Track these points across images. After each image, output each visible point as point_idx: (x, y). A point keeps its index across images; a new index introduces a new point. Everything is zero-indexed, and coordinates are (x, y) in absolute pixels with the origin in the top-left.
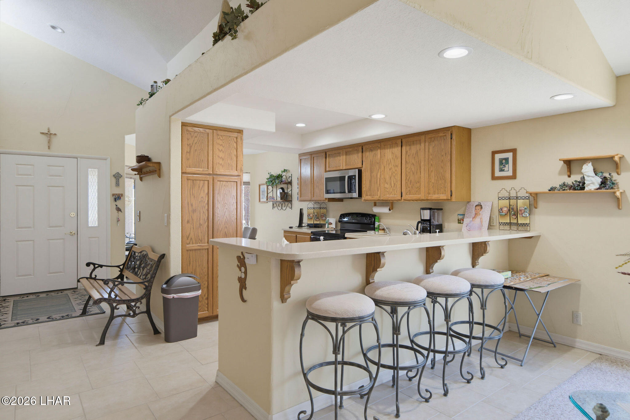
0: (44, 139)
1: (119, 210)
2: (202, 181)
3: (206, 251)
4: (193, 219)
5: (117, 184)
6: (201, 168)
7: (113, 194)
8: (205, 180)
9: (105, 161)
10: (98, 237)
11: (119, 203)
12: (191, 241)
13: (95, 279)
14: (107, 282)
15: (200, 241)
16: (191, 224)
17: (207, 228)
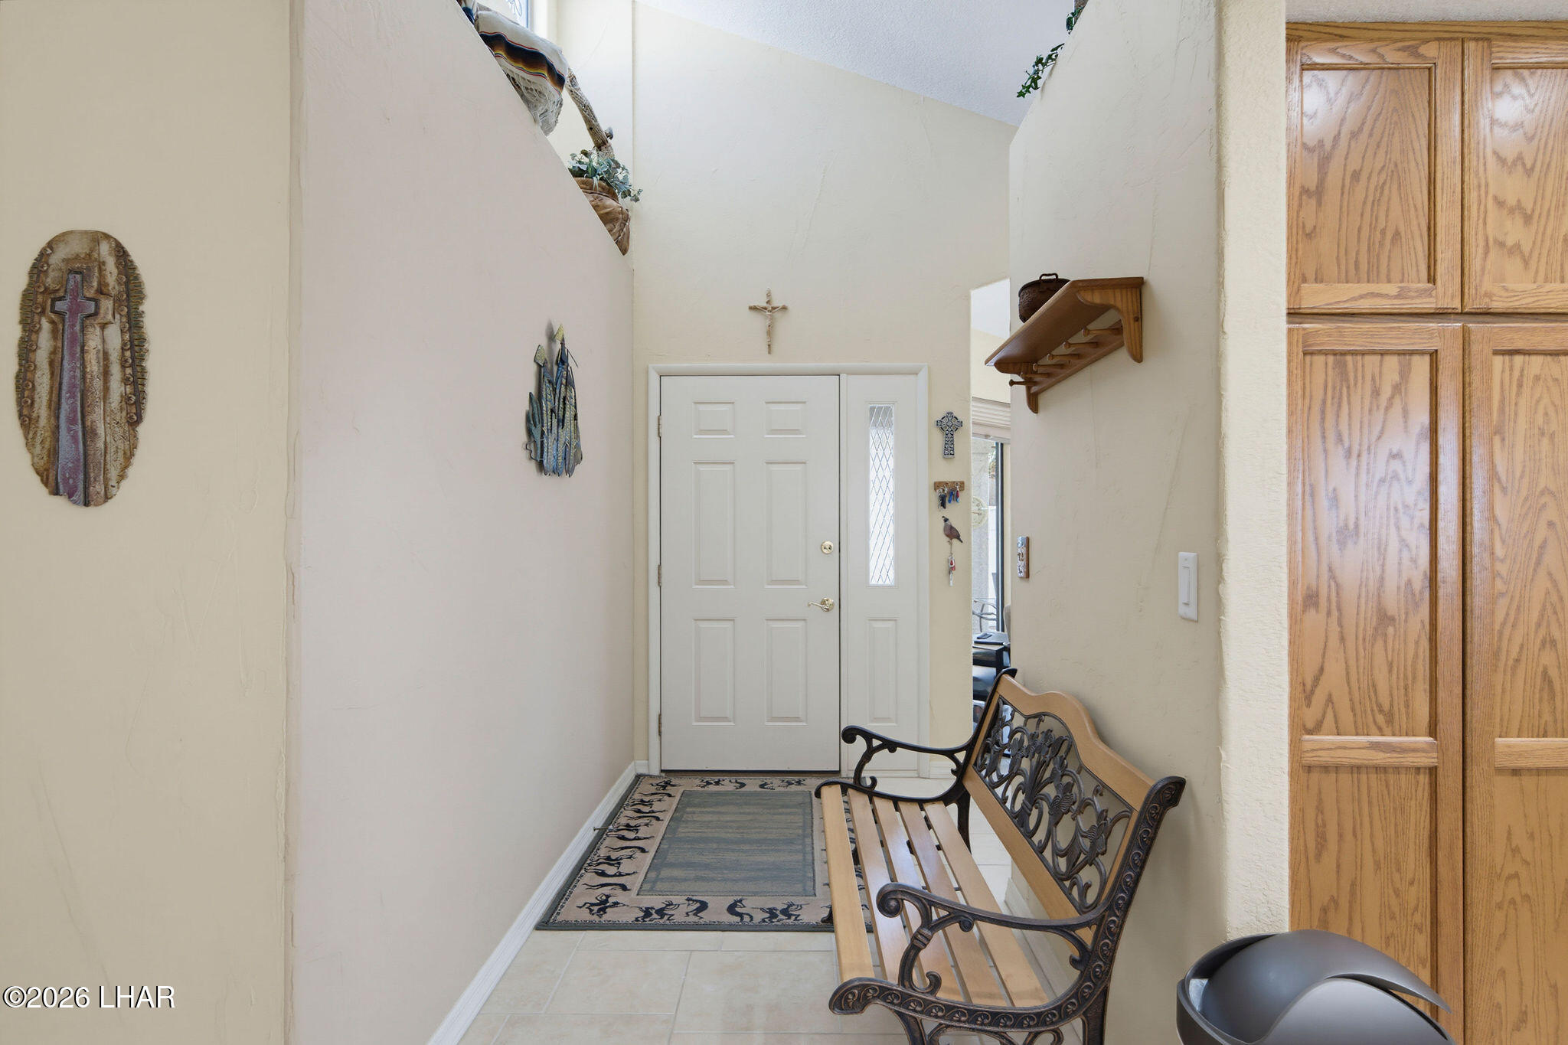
0: (759, 322)
1: (952, 533)
2: (1395, 359)
3: (1424, 779)
4: (1337, 585)
5: (949, 451)
6: (1389, 281)
7: (935, 483)
8: (1412, 353)
9: (912, 377)
10: (895, 620)
11: (953, 511)
12: (1330, 711)
13: (871, 793)
14: (893, 903)
15: (1380, 719)
16: (1329, 614)
17: (1425, 644)
